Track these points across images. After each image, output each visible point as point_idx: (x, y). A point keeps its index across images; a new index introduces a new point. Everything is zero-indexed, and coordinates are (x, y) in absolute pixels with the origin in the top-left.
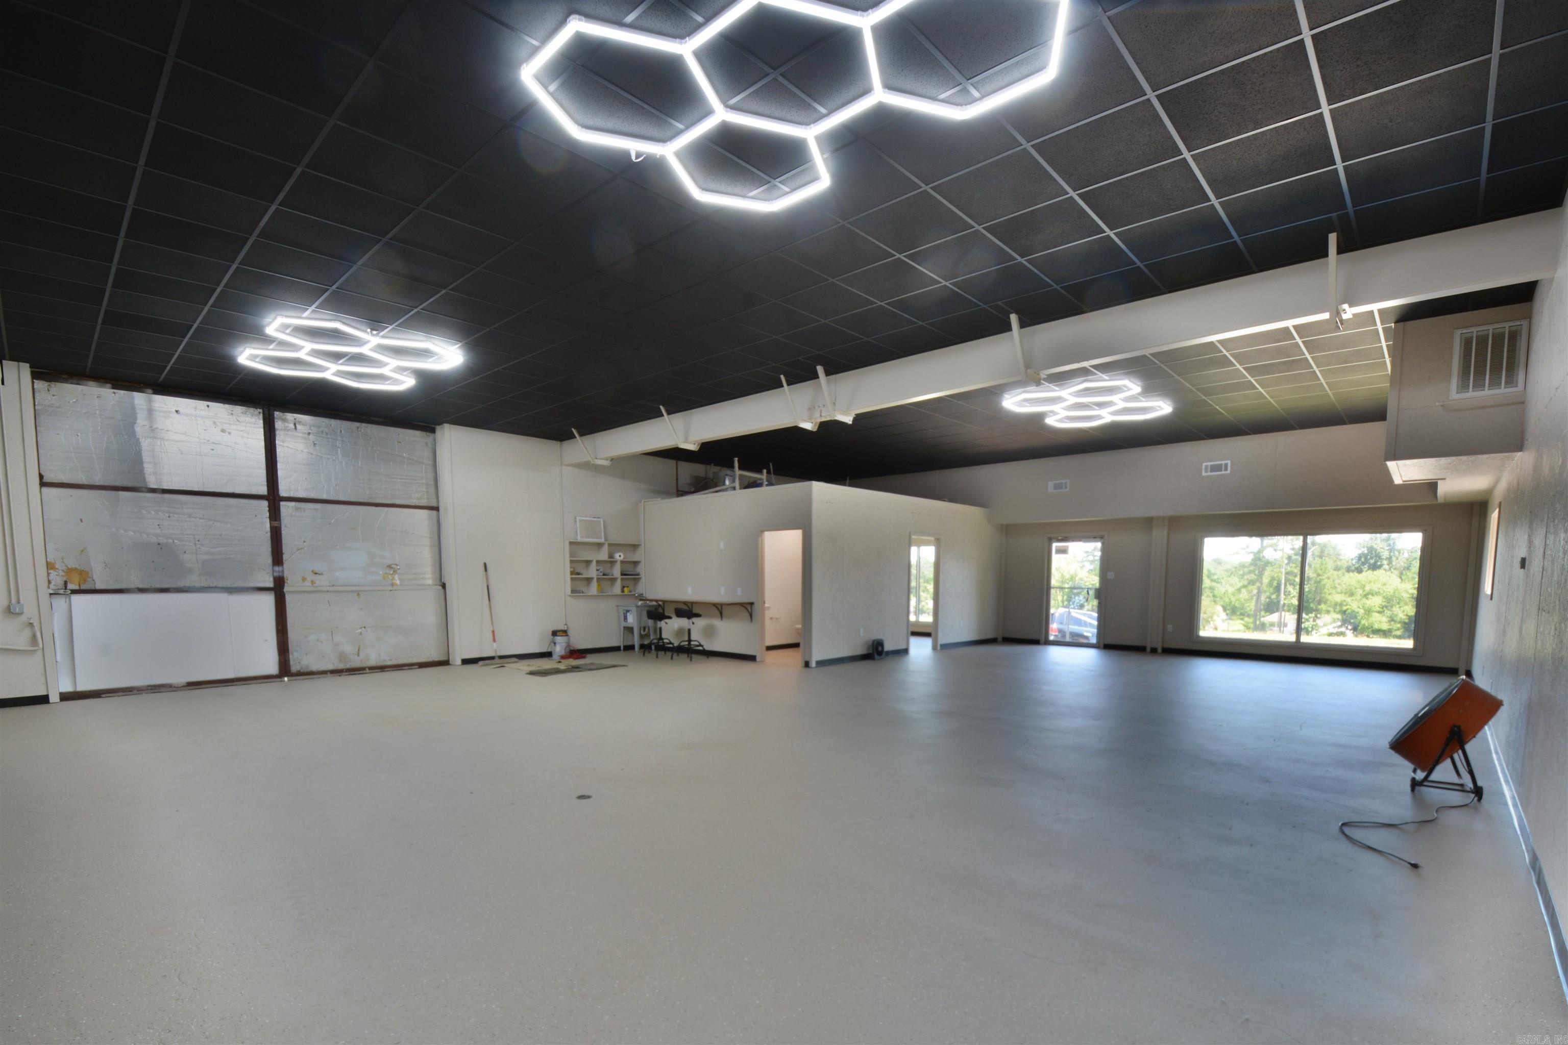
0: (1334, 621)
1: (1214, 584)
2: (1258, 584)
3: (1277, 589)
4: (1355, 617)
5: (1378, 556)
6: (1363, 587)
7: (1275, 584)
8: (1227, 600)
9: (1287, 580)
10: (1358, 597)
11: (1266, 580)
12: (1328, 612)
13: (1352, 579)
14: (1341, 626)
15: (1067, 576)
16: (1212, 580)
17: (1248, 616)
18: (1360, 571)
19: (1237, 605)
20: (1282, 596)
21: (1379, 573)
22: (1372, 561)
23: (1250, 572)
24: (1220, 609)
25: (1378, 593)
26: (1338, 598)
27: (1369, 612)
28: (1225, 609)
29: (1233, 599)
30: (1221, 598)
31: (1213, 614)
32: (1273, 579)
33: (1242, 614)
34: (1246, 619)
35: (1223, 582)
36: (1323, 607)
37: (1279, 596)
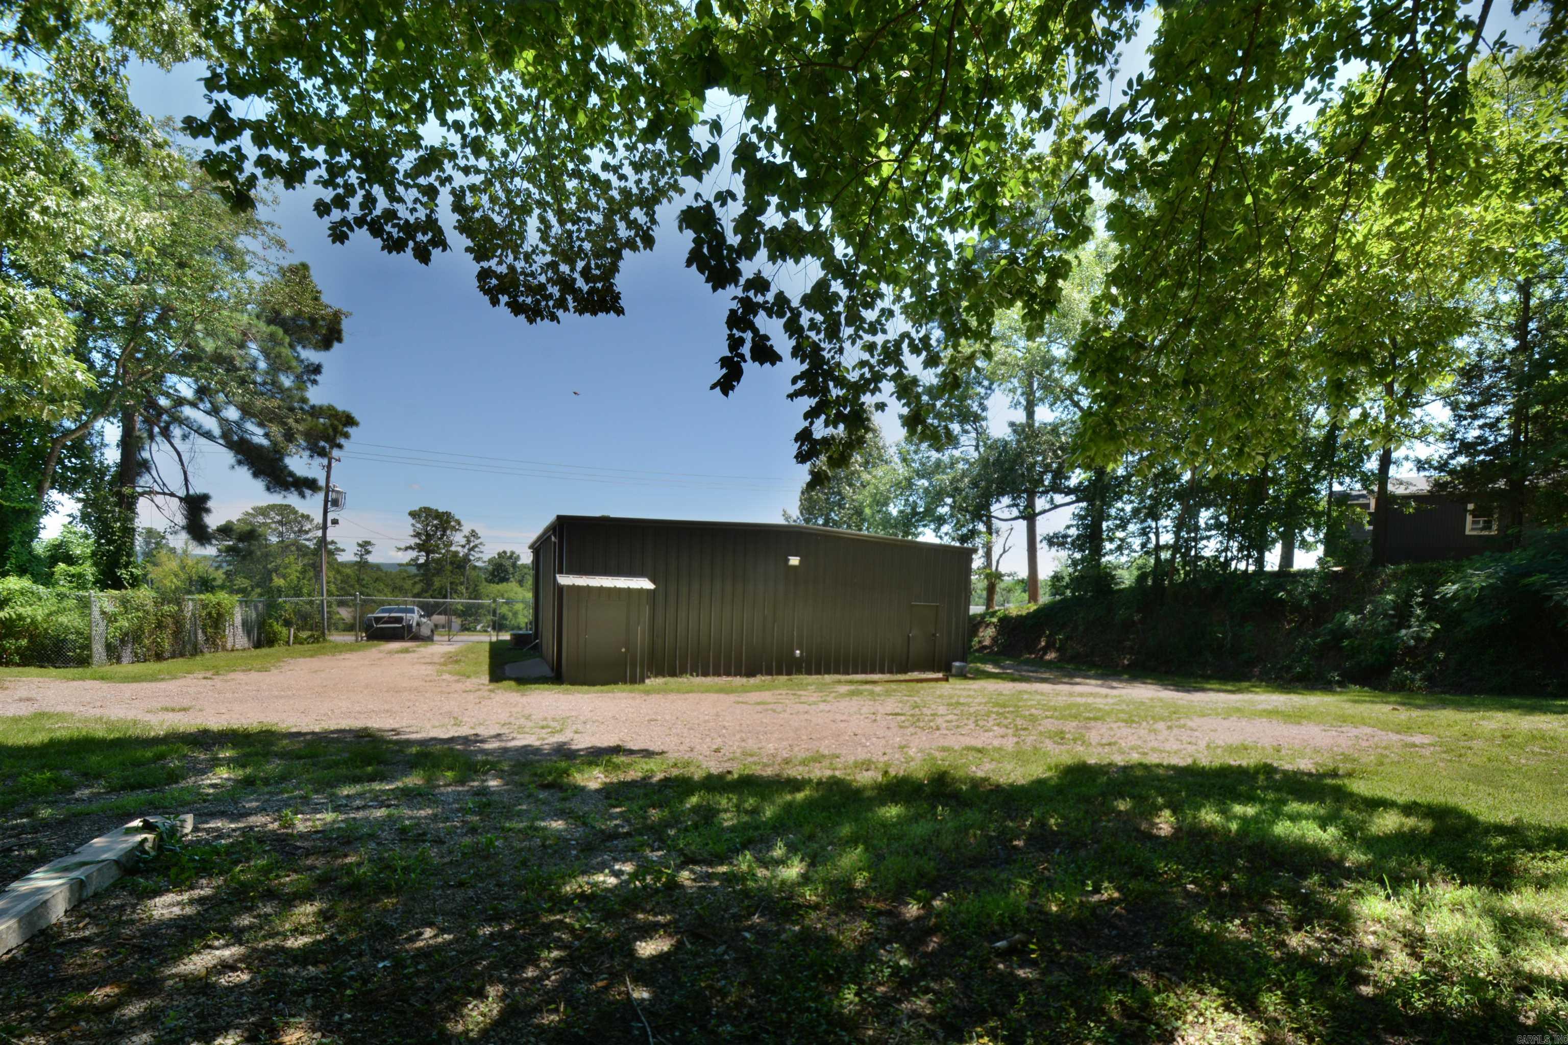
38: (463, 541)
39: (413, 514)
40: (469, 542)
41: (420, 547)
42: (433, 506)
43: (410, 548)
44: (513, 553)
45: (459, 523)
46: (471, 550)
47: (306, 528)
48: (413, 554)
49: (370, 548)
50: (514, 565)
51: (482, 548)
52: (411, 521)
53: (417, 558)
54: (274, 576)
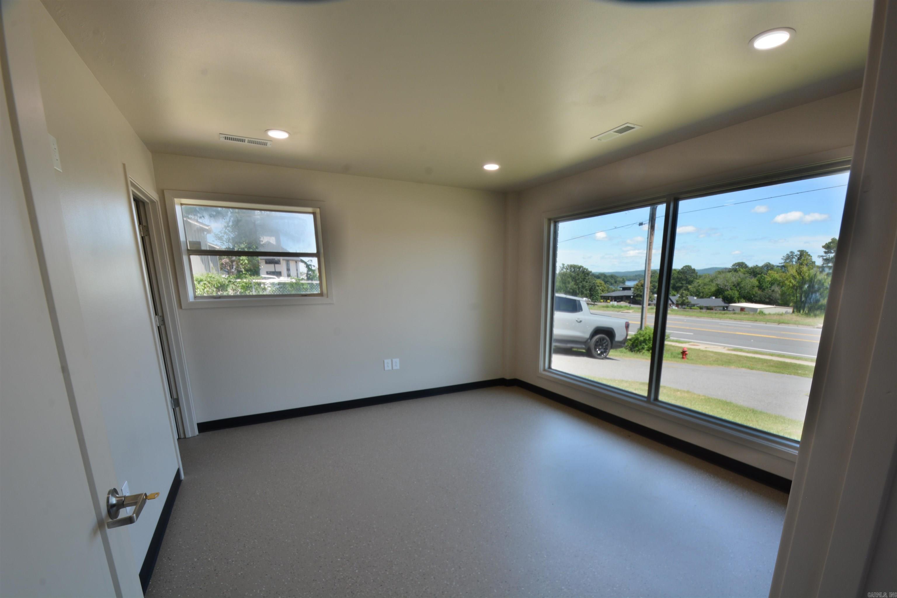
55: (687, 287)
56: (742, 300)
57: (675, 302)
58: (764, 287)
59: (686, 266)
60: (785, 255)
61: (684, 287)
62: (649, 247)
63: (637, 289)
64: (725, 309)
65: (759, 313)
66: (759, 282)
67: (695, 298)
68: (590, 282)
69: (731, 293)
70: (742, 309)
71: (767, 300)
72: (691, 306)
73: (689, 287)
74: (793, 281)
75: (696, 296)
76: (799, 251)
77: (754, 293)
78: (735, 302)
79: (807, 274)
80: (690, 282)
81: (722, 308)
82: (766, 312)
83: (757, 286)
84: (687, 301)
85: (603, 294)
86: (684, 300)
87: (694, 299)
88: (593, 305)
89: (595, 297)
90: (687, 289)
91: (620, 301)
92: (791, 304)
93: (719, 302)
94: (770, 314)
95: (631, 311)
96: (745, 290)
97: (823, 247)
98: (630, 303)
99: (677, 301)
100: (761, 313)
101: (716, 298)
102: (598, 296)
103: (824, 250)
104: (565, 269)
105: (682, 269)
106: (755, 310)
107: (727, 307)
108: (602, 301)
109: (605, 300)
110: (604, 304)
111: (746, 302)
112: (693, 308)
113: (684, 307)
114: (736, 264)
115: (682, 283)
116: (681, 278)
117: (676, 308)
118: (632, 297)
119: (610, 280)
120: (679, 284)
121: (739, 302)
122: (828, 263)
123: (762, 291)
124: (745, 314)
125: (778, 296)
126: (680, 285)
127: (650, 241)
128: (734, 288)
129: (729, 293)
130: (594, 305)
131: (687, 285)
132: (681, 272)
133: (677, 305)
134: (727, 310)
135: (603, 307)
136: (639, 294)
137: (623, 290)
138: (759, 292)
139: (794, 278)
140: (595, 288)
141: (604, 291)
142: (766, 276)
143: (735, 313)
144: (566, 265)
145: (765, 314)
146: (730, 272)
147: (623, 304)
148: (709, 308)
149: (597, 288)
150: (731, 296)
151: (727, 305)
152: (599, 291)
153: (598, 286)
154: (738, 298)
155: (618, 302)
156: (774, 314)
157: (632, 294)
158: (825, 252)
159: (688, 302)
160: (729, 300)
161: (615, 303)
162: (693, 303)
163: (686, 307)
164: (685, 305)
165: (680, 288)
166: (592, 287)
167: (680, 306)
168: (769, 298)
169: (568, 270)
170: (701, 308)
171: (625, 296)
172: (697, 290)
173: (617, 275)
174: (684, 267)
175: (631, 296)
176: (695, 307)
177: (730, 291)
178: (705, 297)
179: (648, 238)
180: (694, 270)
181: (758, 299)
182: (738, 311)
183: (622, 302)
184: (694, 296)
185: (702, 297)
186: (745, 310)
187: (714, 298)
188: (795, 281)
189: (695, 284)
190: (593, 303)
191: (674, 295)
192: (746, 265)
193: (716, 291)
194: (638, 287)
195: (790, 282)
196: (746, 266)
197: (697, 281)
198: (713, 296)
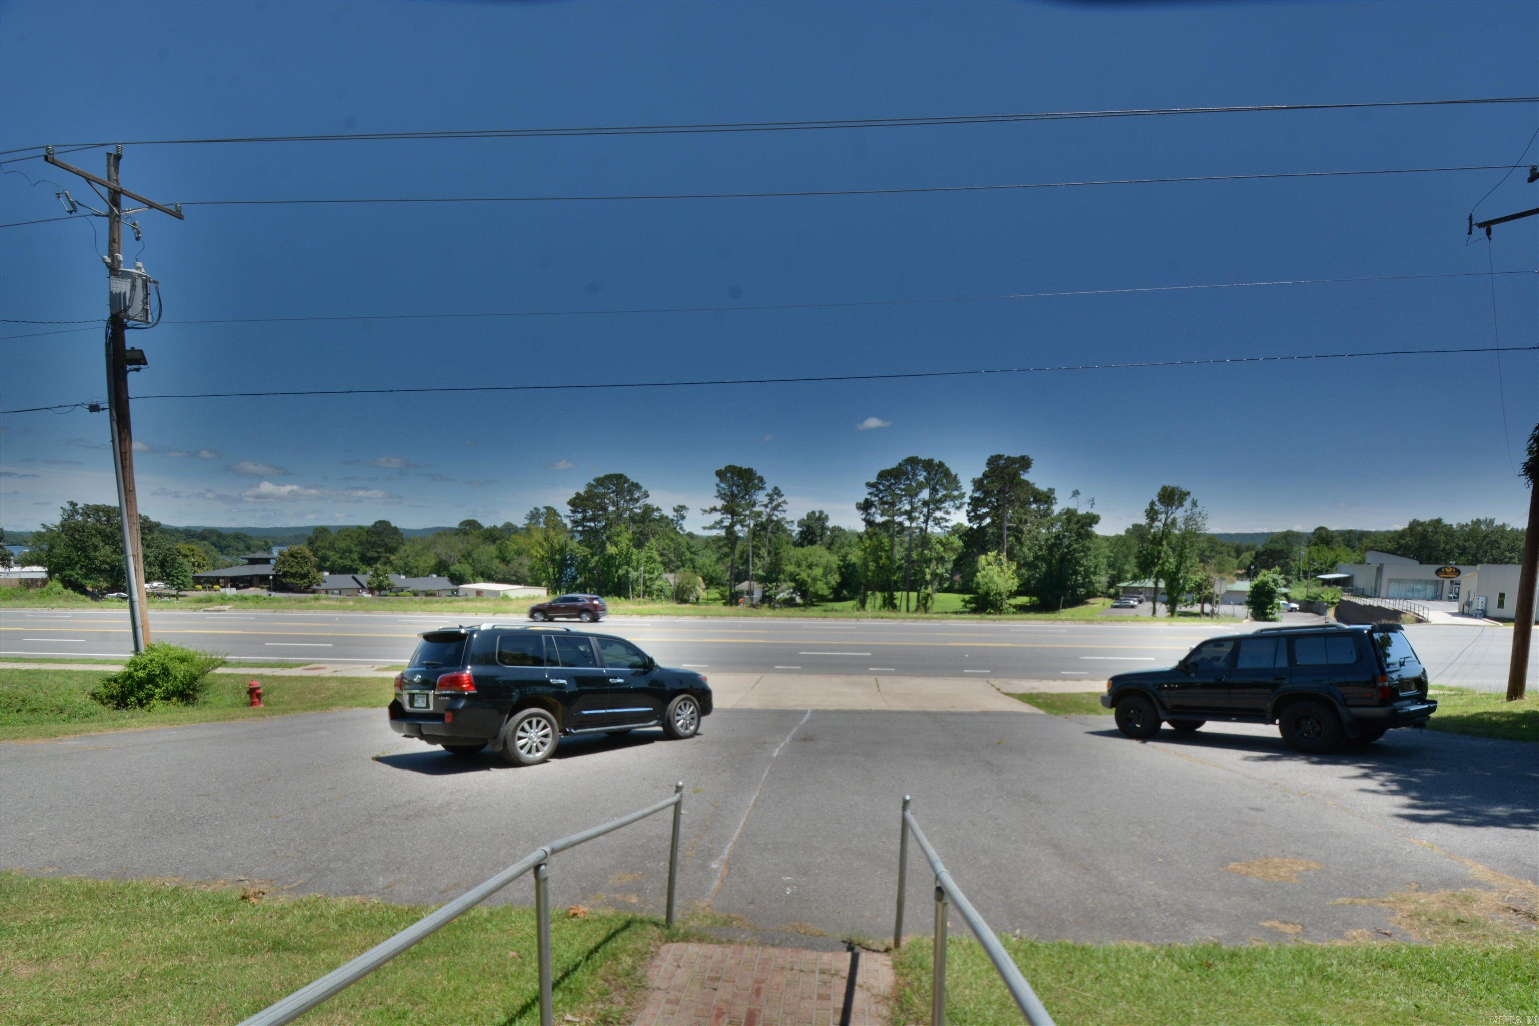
0: (788, 588)
1: (693, 556)
2: (732, 557)
3: (746, 562)
4: (805, 585)
5: (814, 533)
6: (806, 559)
7: (745, 556)
8: (705, 570)
9: (754, 553)
10: (804, 567)
11: (737, 552)
12: (785, 581)
13: (799, 552)
14: (792, 593)
15: (557, 547)
16: (692, 553)
17: (723, 585)
18: (802, 545)
19: (714, 575)
20: (751, 567)
21: (814, 547)
22: (809, 537)
23: (725, 545)
24: (700, 579)
25: (817, 565)
26: (790, 568)
27: (814, 579)
28: (704, 579)
29: (710, 570)
30: (700, 569)
31: (695, 584)
32: (743, 552)
33: (718, 584)
34: (722, 588)
35: (700, 553)
36: (781, 576)
37: (748, 566)
38: (766, 501)
39: (720, 474)
40: (771, 500)
41: (726, 510)
42: (739, 465)
43: (714, 510)
44: (821, 513)
45: (761, 480)
46: (775, 509)
47: (636, 496)
48: (718, 516)
49: (684, 513)
50: (823, 528)
51: (785, 507)
52: (717, 480)
53: (722, 521)
54: (608, 544)
55: (388, 558)
56: (480, 578)
57: (365, 585)
58: (508, 558)
59: (380, 522)
60: (528, 512)
61: (383, 559)
62: (122, 463)
63: (283, 563)
64: (455, 593)
65: (503, 598)
66: (501, 552)
67: (403, 577)
68: (158, 547)
69: (459, 568)
70: (479, 593)
71: (514, 578)
72: (398, 591)
73: (392, 558)
74: (540, 550)
75: (404, 574)
76: (545, 508)
77: (495, 568)
78: (469, 582)
79: (555, 541)
80: (392, 550)
81: (450, 593)
82: (512, 595)
83: (498, 557)
84: (386, 582)
85: (200, 573)
86: (382, 581)
87: (400, 580)
88: (173, 596)
89: (178, 578)
90: (388, 562)
91: (246, 587)
92: (544, 583)
93: (444, 583)
94: (517, 598)
95: (227, 607)
96: (480, 562)
97: (569, 503)
98: (269, 589)
99: (369, 583)
100: (506, 598)
101: (439, 575)
102: (186, 576)
103: (569, 508)
104: (82, 515)
105: (374, 526)
106: (496, 593)
107: (457, 590)
108: (200, 587)
109: (208, 585)
110: (202, 594)
111: (485, 581)
112: (400, 593)
113: (383, 592)
114: (464, 522)
115: (378, 552)
116: (375, 542)
117: (370, 596)
118: (271, 577)
119: (234, 543)
120: (372, 554)
121: (475, 582)
122: (577, 526)
123: (507, 565)
124: (482, 601)
125: (525, 571)
126: (376, 554)
127: (120, 449)
128: (463, 560)
129: (456, 568)
130: (177, 596)
131: (388, 555)
132: (373, 532)
133: (371, 590)
134: (457, 595)
135: (200, 601)
136: (287, 571)
137: (248, 564)
138: (502, 566)
139: (541, 545)
140: (174, 560)
141: (204, 566)
142: (508, 542)
143: (467, 600)
144: (80, 505)
145: (511, 599)
146: (456, 534)
147: (252, 591)
148: (429, 594)
149: (180, 559)
150: (460, 574)
151: (455, 587)
152: (188, 566)
153: (186, 556)
154: (473, 576)
155: (238, 588)
156: (523, 598)
157: (273, 572)
158: (573, 512)
159: (389, 585)
160: (458, 579)
161: (231, 591)
162: (398, 585)
163: (387, 592)
164: (385, 589)
165: (376, 559)
166: (165, 556)
167: (377, 592)
168: (515, 575)
169: (89, 517)
170: (416, 594)
171: (256, 575)
172: (406, 563)
173: (248, 534)
174: (376, 523)
175: (268, 575)
176: (404, 593)
177: (458, 565)
178: (422, 575)
179: (113, 441)
180: (396, 528)
181: (501, 576)
182: (473, 595)
183: (251, 589)
184: (399, 574)
185: (416, 576)
186: (484, 594)
187: (435, 576)
188: (543, 549)
189: (401, 553)
190: (174, 592)
191: (365, 573)
192: (479, 524)
193: (436, 565)
194: (282, 558)
195: (537, 551)
196: (480, 526)
197: (404, 548)
198: (434, 573)
